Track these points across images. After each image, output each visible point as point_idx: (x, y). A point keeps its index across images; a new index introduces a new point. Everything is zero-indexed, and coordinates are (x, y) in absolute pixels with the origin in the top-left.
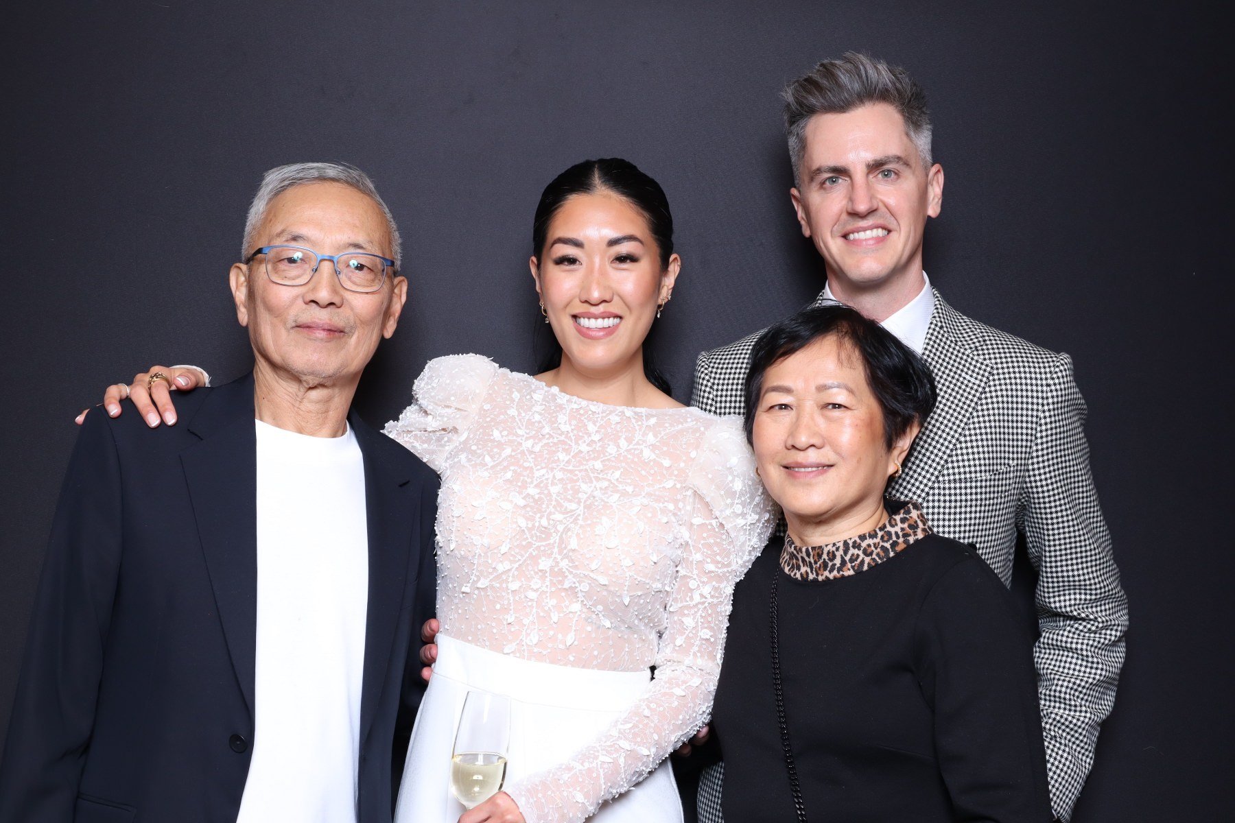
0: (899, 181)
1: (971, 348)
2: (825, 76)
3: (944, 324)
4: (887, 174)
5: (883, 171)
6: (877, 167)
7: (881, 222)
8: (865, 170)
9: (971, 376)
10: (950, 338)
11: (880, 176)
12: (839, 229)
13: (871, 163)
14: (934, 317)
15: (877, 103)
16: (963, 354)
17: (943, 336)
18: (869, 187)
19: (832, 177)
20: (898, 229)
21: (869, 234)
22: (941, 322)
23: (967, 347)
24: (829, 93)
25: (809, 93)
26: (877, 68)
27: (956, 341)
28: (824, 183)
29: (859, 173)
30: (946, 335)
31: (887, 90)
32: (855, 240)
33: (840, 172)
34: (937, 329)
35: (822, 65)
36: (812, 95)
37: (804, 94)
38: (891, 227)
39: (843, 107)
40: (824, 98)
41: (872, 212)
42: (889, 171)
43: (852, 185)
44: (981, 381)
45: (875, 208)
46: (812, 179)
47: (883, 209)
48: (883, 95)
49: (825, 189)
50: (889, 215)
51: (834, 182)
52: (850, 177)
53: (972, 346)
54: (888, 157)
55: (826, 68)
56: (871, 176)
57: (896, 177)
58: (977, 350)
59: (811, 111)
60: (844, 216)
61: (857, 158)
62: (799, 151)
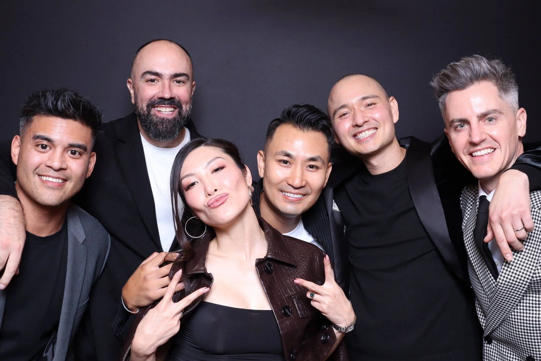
0: (498, 122)
2: (451, 72)
4: (490, 120)
5: (488, 119)
6: (484, 116)
7: (489, 145)
8: (477, 119)
11: (487, 121)
12: (467, 151)
13: (481, 115)
15: (481, 82)
18: (480, 127)
19: (460, 125)
20: (500, 147)
21: (483, 152)
24: (454, 80)
25: (445, 81)
28: (456, 127)
29: (474, 121)
31: (486, 74)
32: (476, 156)
35: (451, 66)
36: (445, 82)
37: (442, 82)
38: (495, 147)
39: (462, 88)
40: (452, 83)
41: (484, 140)
42: (491, 118)
43: (471, 128)
45: (485, 138)
46: (451, 126)
47: (489, 138)
48: (484, 77)
49: (457, 131)
50: (493, 141)
51: (462, 127)
52: (469, 123)
54: (490, 110)
55: (453, 68)
56: (481, 122)
57: (496, 121)
59: (447, 91)
61: (472, 113)
62: (444, 111)
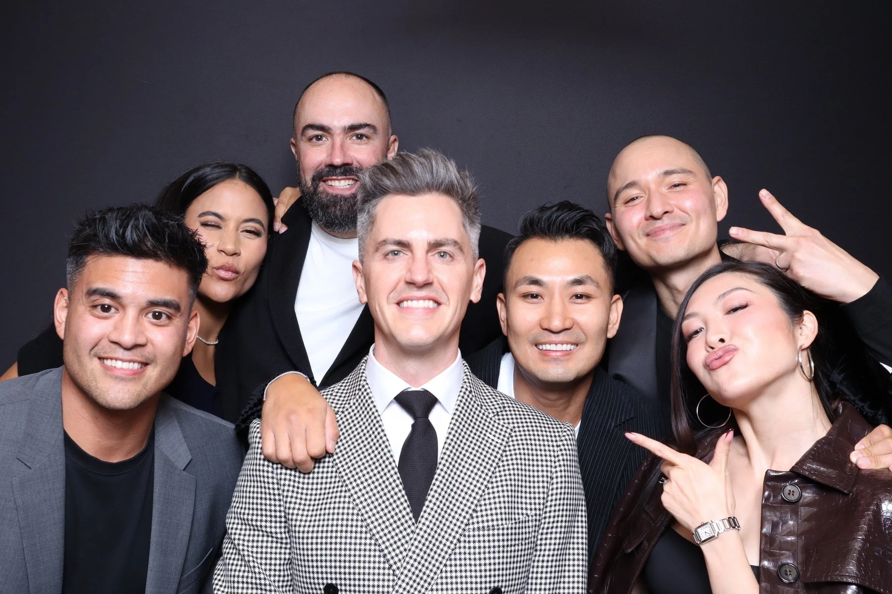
0: (452, 263)
1: (493, 413)
2: (401, 164)
3: (472, 390)
4: (443, 255)
5: (440, 252)
6: (435, 246)
7: (433, 295)
8: (426, 247)
9: (494, 436)
10: (477, 402)
11: (437, 256)
12: (395, 297)
13: (432, 242)
14: (465, 382)
16: (487, 417)
17: (471, 399)
18: (427, 263)
19: (395, 251)
20: (448, 303)
21: (422, 304)
22: (470, 387)
23: (490, 411)
24: (403, 178)
25: (386, 175)
26: (446, 166)
27: (481, 405)
28: (388, 254)
29: (420, 249)
30: (474, 399)
31: (452, 185)
32: (408, 308)
33: (404, 245)
34: (467, 393)
35: (400, 155)
36: (387, 178)
37: (380, 176)
38: (441, 300)
39: (414, 192)
40: (398, 181)
41: (427, 284)
42: (445, 253)
43: (413, 258)
44: (503, 440)
45: (430, 281)
46: (377, 250)
47: (436, 284)
48: (448, 189)
49: (388, 259)
50: (441, 290)
51: (396, 254)
52: (412, 251)
53: (495, 411)
54: (447, 240)
55: (403, 158)
56: (430, 254)
57: (450, 259)
58: (498, 415)
59: (384, 191)
60: (402, 284)
61: (420, 237)
62: (368, 225)
